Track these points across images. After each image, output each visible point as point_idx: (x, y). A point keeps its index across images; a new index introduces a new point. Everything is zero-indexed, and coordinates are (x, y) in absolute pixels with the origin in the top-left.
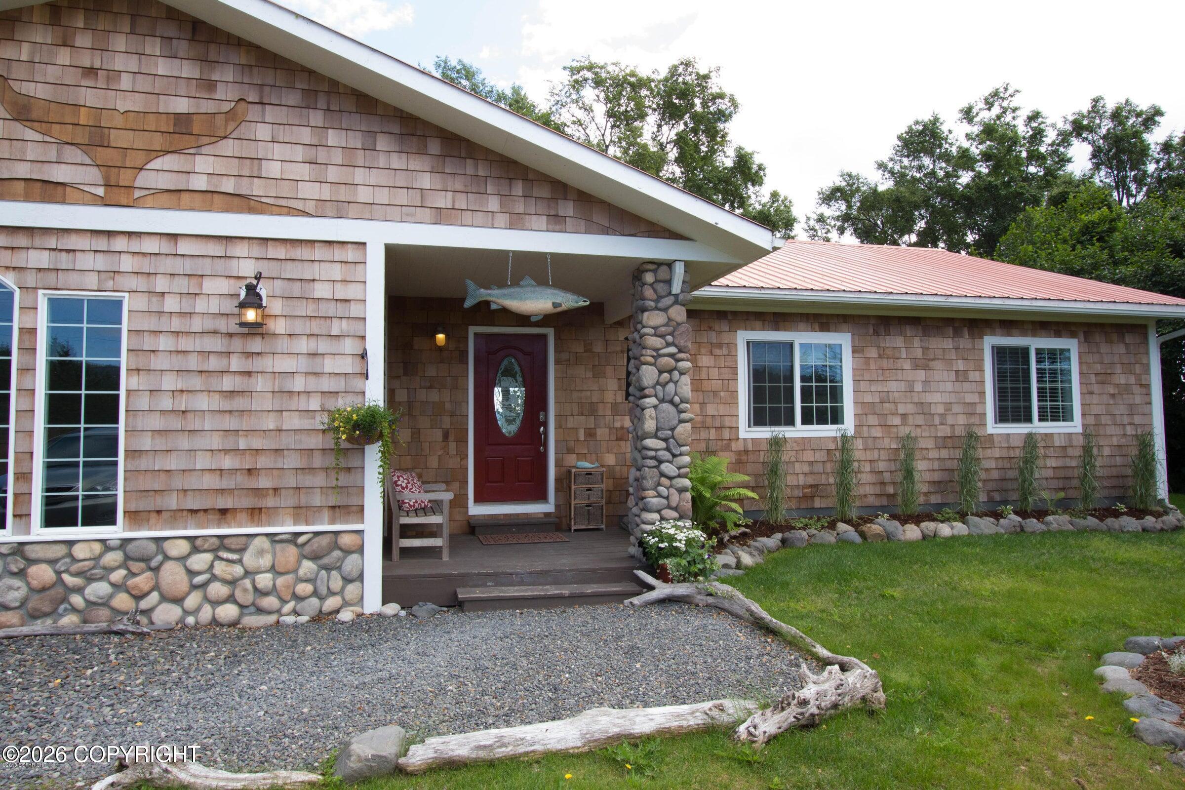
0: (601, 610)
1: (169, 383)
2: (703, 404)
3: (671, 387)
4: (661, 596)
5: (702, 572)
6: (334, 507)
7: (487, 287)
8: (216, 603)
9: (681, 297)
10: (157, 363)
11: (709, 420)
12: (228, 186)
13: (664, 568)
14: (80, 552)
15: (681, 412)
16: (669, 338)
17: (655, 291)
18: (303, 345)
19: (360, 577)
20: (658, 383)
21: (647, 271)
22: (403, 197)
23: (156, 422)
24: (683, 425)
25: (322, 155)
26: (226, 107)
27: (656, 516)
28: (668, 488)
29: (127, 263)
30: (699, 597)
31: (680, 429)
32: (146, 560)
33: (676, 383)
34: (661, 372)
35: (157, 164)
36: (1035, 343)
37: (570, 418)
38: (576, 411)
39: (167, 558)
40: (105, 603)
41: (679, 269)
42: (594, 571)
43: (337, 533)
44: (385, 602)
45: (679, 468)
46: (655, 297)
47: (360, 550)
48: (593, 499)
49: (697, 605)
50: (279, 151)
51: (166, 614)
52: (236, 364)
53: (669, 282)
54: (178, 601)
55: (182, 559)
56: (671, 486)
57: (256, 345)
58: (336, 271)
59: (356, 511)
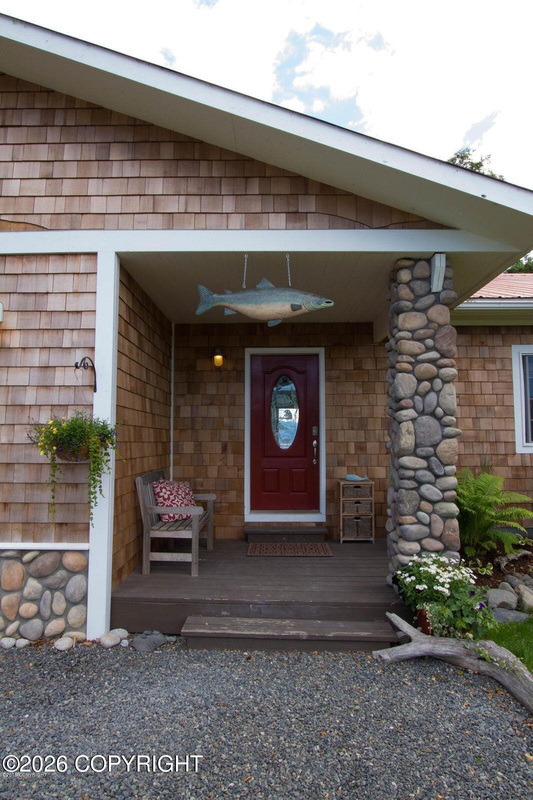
0: (344, 660)
2: (476, 419)
3: (432, 397)
4: (418, 653)
5: (472, 627)
6: (61, 524)
7: (221, 292)
9: (443, 295)
11: (482, 435)
13: (422, 614)
15: (444, 425)
16: (430, 342)
17: (412, 290)
18: (36, 358)
19: (84, 600)
20: (416, 393)
21: (402, 268)
22: (135, 204)
24: (448, 440)
25: (57, 170)
27: (416, 546)
28: (429, 514)
30: (468, 659)
31: (444, 445)
33: (438, 392)
34: (420, 381)
37: (341, 433)
38: (346, 426)
41: (440, 263)
42: (341, 605)
43: (62, 552)
45: (443, 491)
46: (412, 296)
47: (84, 570)
48: (362, 511)
49: (466, 670)
50: (18, 169)
53: (428, 279)
56: (434, 512)
58: (68, 283)
59: (82, 530)
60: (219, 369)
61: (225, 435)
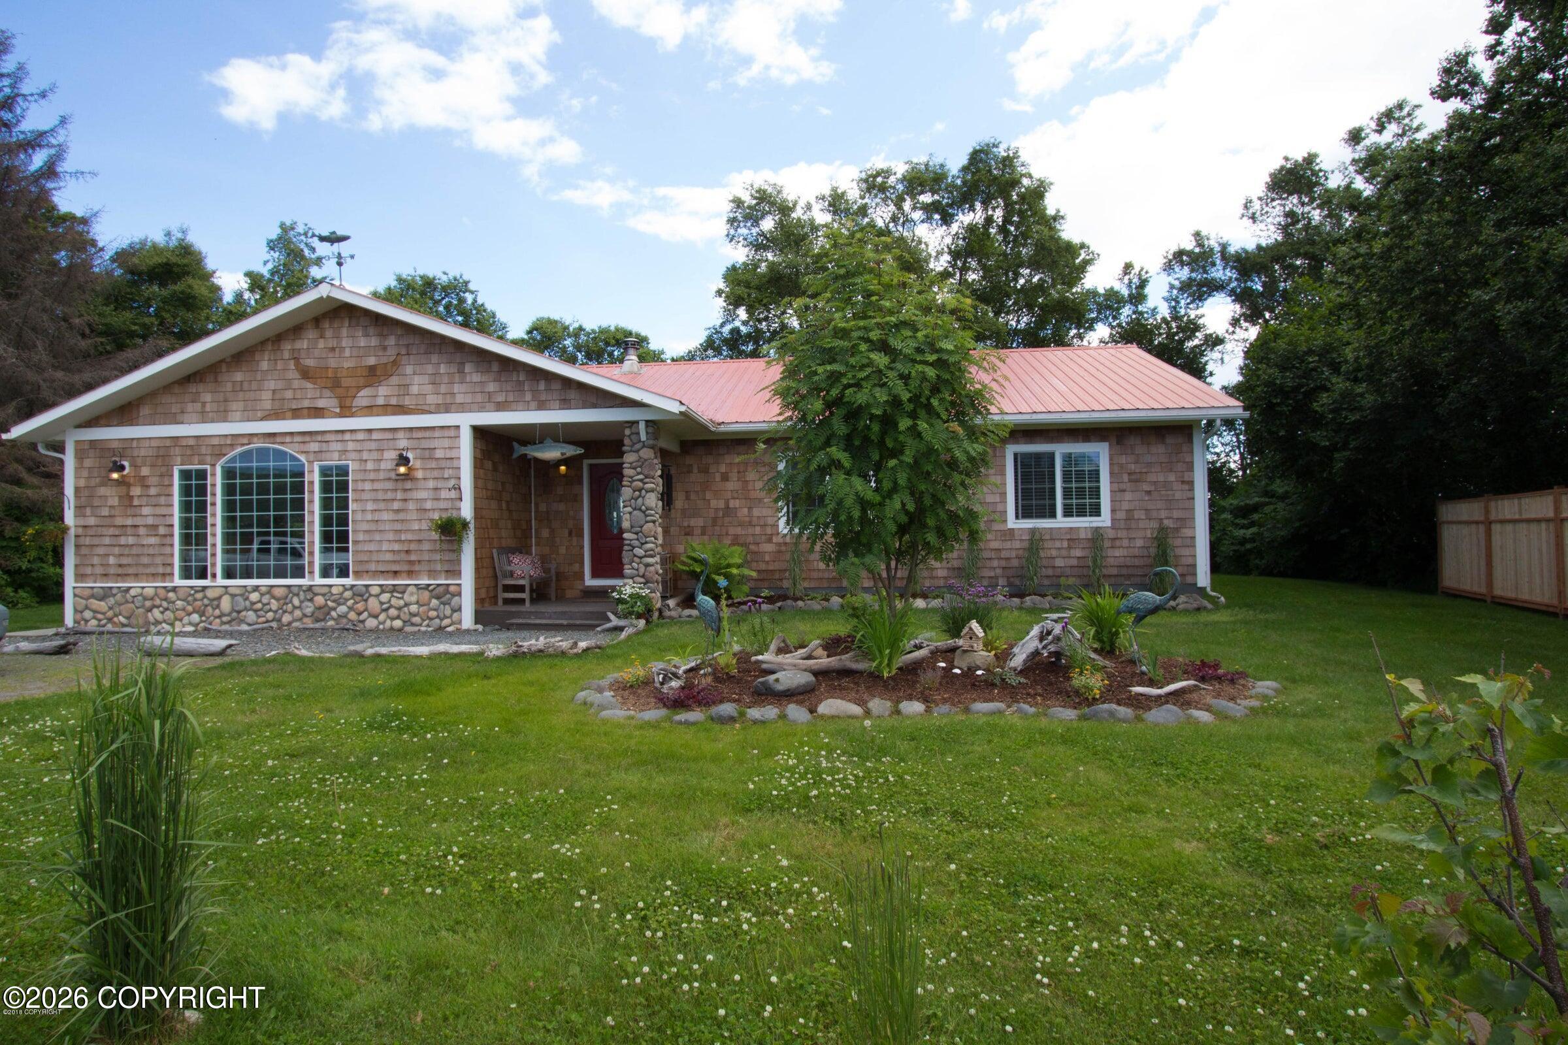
1: (370, 506)
2: (750, 508)
6: (447, 571)
7: (525, 446)
8: (393, 619)
9: (647, 443)
10: (366, 496)
11: (755, 521)
12: (394, 401)
14: (334, 590)
15: (647, 516)
16: (639, 470)
17: (631, 440)
18: (431, 484)
19: (460, 609)
20: (632, 498)
21: (623, 429)
22: (479, 398)
23: (365, 527)
24: (648, 524)
25: (438, 379)
26: (392, 359)
27: (630, 581)
28: (638, 564)
29: (351, 446)
31: (646, 527)
32: (362, 595)
33: (644, 498)
34: (634, 491)
35: (362, 393)
36: (1060, 450)
39: (371, 595)
40: (345, 616)
41: (642, 426)
43: (448, 585)
44: (476, 623)
45: (647, 552)
46: (630, 444)
47: (459, 594)
50: (417, 379)
51: (371, 623)
52: (399, 495)
53: (638, 434)
54: (376, 617)
55: (377, 596)
56: (640, 563)
57: (409, 485)
58: (446, 443)
59: (457, 573)
60: (565, 476)
61: (571, 523)
